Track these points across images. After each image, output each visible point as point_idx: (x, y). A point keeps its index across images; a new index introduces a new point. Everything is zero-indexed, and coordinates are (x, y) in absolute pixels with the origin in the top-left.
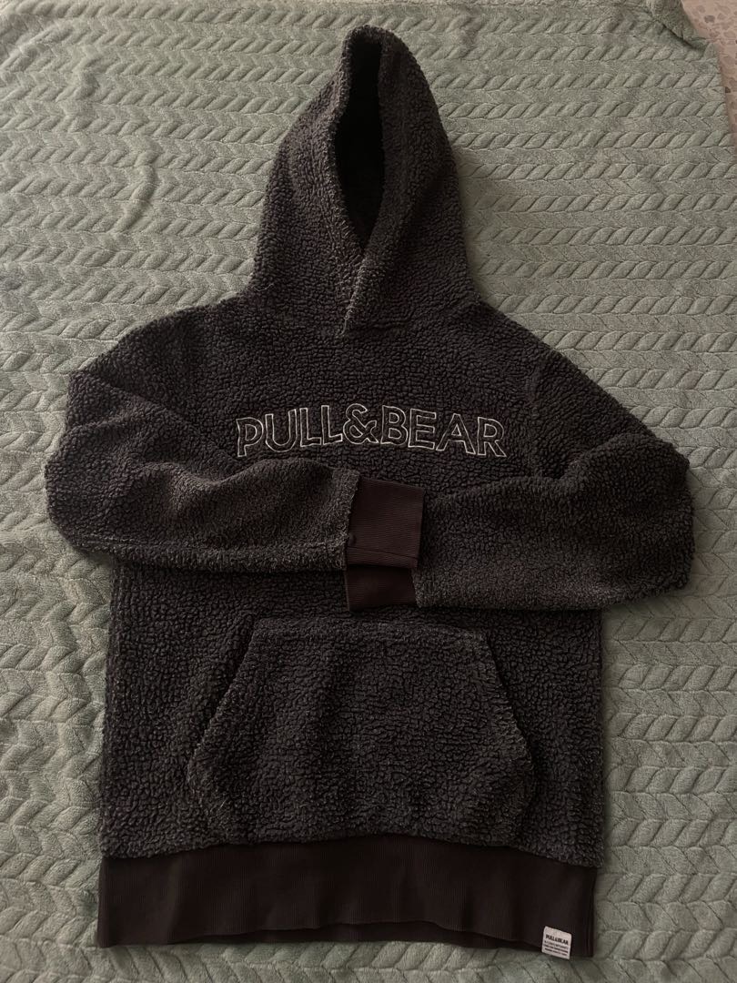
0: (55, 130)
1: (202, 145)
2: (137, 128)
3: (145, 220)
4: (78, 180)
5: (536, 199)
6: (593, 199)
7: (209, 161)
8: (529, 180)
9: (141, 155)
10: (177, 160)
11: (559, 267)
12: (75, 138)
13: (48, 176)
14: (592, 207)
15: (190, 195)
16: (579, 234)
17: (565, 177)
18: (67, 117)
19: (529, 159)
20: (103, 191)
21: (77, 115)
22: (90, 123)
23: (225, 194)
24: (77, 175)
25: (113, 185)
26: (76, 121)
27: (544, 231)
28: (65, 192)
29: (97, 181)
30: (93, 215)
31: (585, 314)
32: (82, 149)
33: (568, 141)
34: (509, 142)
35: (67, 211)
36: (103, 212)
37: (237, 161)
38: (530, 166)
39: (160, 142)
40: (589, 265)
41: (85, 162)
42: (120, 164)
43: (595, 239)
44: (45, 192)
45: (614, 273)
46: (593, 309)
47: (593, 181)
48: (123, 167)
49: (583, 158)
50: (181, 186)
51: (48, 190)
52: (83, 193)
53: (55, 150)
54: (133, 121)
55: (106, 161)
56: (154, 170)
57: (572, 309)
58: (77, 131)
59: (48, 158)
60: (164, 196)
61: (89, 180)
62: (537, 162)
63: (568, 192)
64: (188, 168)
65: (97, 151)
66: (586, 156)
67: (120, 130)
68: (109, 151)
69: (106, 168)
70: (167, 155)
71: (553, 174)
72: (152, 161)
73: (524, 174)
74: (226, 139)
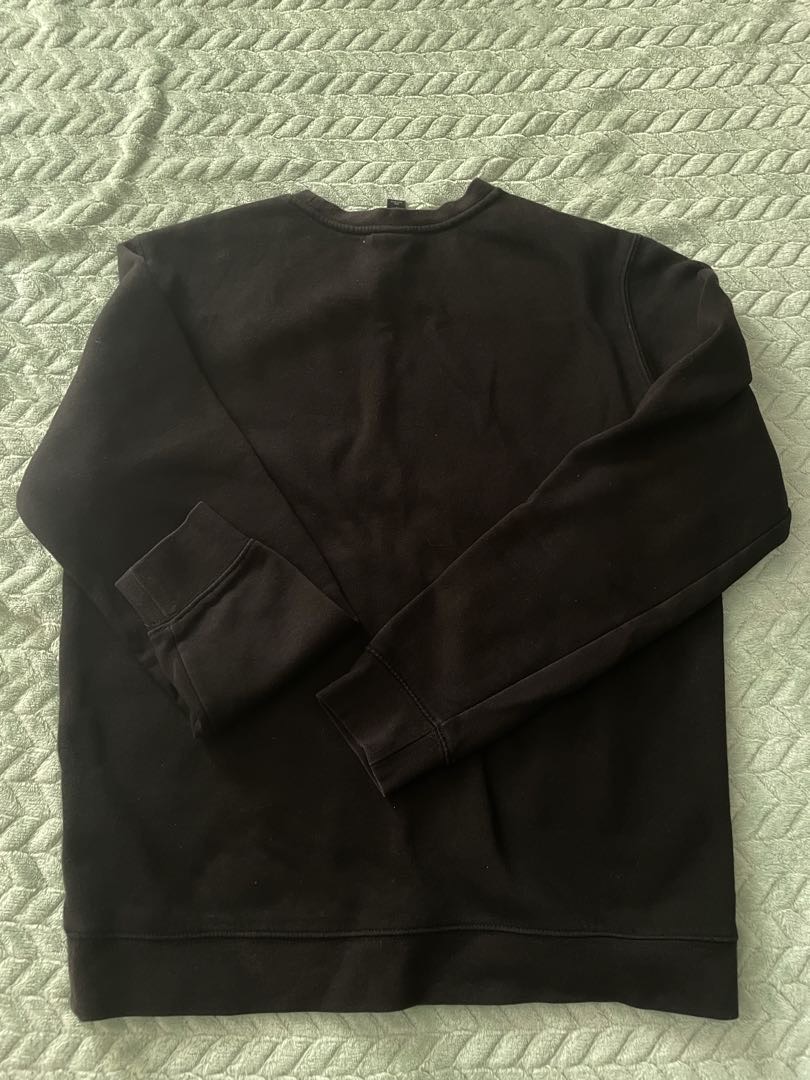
0: (28, 47)
1: (225, 56)
2: (137, 39)
3: (153, 160)
4: (60, 112)
5: (682, 115)
6: (758, 112)
7: (235, 77)
8: (670, 89)
9: (145, 73)
10: (192, 77)
11: (718, 205)
12: (54, 56)
13: (20, 109)
14: (757, 123)
15: (212, 125)
16: (743, 159)
17: (719, 83)
18: (44, 28)
19: (669, 61)
20: (95, 125)
21: (57, 24)
22: (75, 34)
23: (259, 121)
24: (58, 105)
25: (109, 116)
26: (56, 34)
27: (695, 157)
28: (44, 129)
29: (86, 112)
30: (83, 158)
31: (758, 267)
32: (64, 70)
33: (720, 35)
34: (640, 39)
35: (48, 156)
36: (96, 154)
37: (273, 75)
38: (669, 70)
39: (169, 54)
40: (759, 201)
41: (68, 88)
42: (117, 88)
43: (765, 166)
44: (17, 131)
45: (794, 211)
46: (769, 261)
47: (758, 88)
48: (120, 91)
49: (741, 58)
50: (200, 112)
51: (22, 128)
52: (68, 128)
53: (29, 74)
54: (130, 29)
55: (97, 84)
56: (162, 92)
57: (740, 262)
58: (59, 46)
59: (20, 84)
60: (177, 128)
61: (74, 111)
62: (680, 64)
63: (724, 104)
64: (208, 87)
65: (86, 71)
66: (745, 55)
67: (114, 42)
68: (101, 70)
69: (97, 94)
70: (179, 73)
71: (703, 79)
72: (159, 81)
73: (662, 82)
74: (258, 46)
